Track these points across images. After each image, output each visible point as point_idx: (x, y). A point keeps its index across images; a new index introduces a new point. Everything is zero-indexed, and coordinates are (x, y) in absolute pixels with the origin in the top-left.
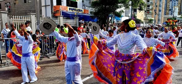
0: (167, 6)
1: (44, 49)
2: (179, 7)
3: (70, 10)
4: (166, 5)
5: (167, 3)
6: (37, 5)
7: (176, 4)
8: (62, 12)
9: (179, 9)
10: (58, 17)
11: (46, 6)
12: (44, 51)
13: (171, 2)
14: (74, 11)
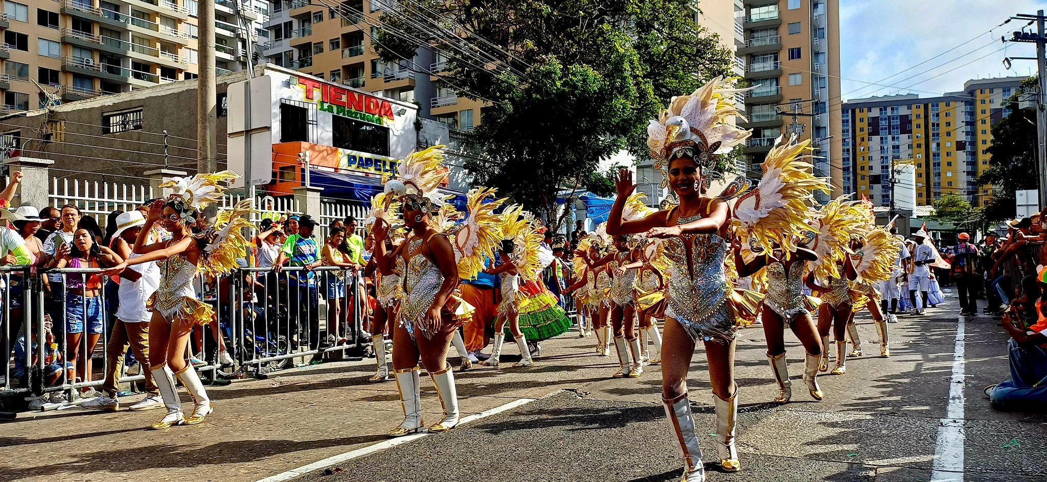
0: (859, 160)
1: (238, 335)
2: (919, 166)
3: (354, 167)
4: (853, 152)
5: (854, 145)
6: (204, 128)
7: (904, 151)
8: (311, 172)
9: (919, 175)
10: (296, 195)
11: (248, 133)
12: (238, 343)
13: (876, 139)
14: (372, 170)
